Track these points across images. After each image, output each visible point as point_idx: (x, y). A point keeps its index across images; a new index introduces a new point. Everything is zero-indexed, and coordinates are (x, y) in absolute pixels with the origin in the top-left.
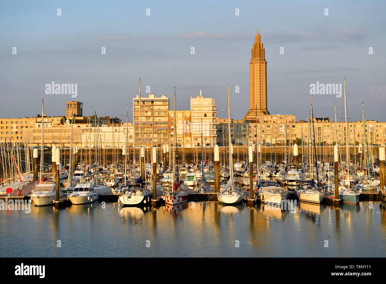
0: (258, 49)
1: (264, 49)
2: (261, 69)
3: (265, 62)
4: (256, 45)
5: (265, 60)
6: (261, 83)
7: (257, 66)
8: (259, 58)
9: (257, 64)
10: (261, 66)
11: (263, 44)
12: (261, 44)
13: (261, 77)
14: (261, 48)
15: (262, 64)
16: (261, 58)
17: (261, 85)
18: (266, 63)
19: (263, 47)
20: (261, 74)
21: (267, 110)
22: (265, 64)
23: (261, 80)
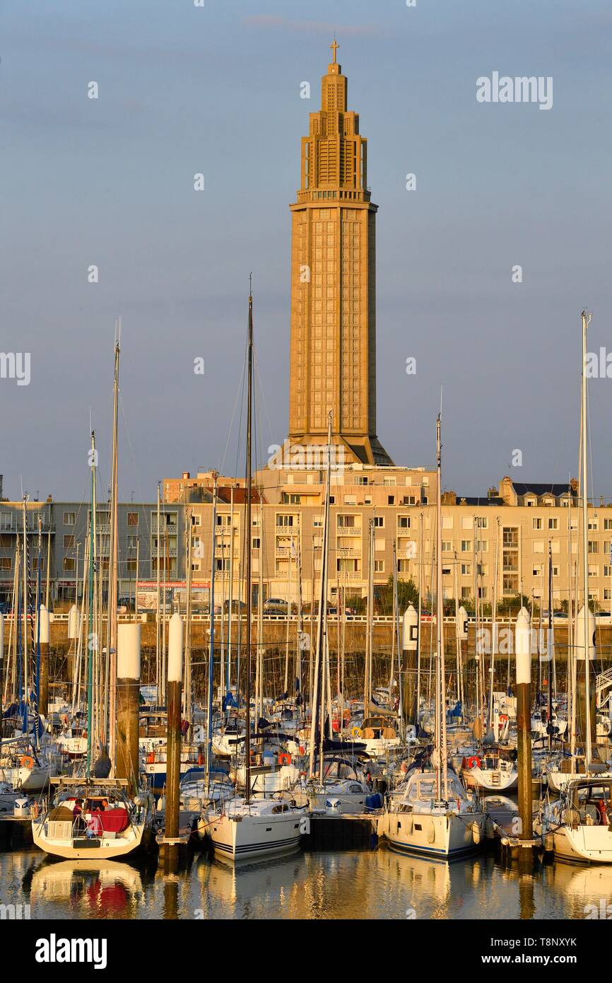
0: (334, 139)
1: (364, 143)
2: (346, 240)
3: (367, 206)
4: (323, 120)
5: (367, 195)
6: (346, 305)
7: (327, 221)
8: (334, 186)
9: (325, 214)
10: (346, 227)
11: (357, 119)
12: (348, 116)
13: (346, 279)
14: (350, 137)
15: (352, 215)
16: (349, 187)
17: (345, 318)
18: (372, 211)
19: (357, 132)
20: (346, 266)
21: (373, 437)
22: (364, 214)
23: (346, 292)
